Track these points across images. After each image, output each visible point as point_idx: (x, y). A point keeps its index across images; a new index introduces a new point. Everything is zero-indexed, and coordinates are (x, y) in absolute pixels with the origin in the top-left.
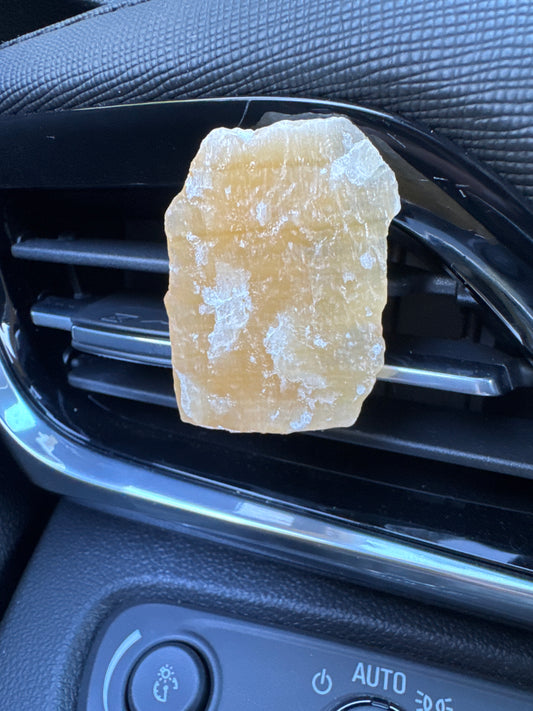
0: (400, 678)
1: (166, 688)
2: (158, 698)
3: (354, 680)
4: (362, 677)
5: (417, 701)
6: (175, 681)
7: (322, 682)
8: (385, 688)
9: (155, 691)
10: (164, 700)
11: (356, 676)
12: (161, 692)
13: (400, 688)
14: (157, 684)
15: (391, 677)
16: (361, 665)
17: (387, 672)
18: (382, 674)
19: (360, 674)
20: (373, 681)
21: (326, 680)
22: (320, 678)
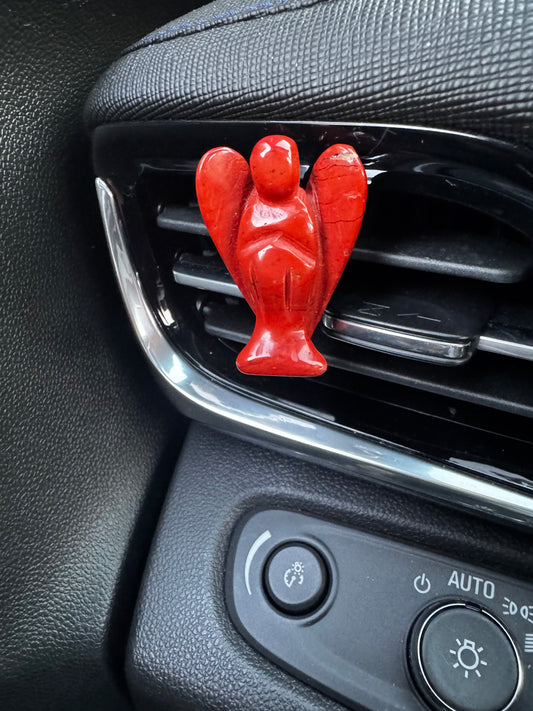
0: (489, 587)
1: (294, 578)
2: (286, 581)
3: (449, 584)
4: (457, 583)
5: (504, 605)
6: (302, 577)
7: (422, 583)
8: (477, 592)
9: (286, 576)
10: (289, 586)
11: (451, 581)
12: (289, 579)
13: (489, 593)
14: (289, 571)
15: (481, 585)
16: (455, 573)
17: (478, 580)
18: (474, 582)
19: (454, 579)
20: (466, 586)
21: (425, 582)
22: (420, 580)
